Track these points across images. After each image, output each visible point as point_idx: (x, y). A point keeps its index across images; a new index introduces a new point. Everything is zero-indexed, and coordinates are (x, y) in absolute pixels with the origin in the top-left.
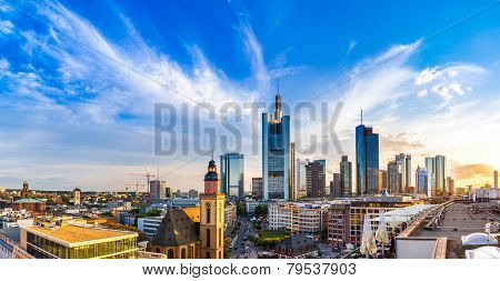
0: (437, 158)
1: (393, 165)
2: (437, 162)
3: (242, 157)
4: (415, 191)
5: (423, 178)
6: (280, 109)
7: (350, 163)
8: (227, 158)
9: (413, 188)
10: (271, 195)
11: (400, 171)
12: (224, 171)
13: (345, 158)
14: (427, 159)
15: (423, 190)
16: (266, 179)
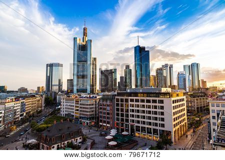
0: (193, 65)
1: (159, 71)
2: (193, 68)
4: (177, 88)
5: (182, 79)
6: (86, 36)
7: (131, 70)
8: (51, 66)
9: (174, 86)
10: (78, 91)
11: (165, 74)
12: (48, 75)
13: (128, 67)
14: (184, 66)
15: (183, 87)
16: (75, 80)
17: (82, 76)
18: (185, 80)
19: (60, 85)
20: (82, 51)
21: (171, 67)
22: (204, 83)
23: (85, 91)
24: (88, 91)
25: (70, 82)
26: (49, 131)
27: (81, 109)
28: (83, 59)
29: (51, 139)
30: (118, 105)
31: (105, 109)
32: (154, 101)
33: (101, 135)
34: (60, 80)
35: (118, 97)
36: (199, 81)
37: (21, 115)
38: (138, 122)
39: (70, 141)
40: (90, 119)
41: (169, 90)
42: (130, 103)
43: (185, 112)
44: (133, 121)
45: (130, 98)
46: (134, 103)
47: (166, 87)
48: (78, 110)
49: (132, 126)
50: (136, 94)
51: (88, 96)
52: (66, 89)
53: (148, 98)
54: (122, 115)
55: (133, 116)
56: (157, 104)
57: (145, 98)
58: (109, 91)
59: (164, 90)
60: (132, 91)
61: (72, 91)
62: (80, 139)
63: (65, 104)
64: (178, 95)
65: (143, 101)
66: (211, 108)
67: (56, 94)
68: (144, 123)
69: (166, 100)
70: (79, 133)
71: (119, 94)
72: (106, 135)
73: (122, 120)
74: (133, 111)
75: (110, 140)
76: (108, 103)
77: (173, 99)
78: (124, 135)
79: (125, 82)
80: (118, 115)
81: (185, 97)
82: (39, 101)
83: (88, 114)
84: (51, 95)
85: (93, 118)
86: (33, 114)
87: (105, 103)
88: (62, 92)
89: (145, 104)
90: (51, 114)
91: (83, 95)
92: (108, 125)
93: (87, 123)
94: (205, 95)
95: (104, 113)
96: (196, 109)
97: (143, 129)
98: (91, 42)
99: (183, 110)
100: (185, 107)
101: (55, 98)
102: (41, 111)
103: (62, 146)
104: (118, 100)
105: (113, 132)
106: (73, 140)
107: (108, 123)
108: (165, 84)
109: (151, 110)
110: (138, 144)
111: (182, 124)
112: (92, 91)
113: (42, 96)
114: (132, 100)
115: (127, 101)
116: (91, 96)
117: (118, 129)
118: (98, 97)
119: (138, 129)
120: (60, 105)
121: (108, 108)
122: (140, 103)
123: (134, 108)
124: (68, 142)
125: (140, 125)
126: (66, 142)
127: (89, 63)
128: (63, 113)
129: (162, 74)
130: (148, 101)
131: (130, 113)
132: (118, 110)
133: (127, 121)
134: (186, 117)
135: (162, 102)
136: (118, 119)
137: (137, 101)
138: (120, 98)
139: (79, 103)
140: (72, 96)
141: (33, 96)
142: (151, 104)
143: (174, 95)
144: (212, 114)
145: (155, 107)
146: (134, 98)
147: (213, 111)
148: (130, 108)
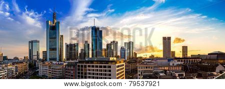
0: (130, 43)
2: (130, 44)
3: (39, 42)
4: (120, 57)
5: (123, 51)
6: (56, 19)
7: (89, 44)
8: (31, 42)
9: (118, 56)
10: (50, 59)
11: (113, 48)
12: (30, 48)
13: (86, 42)
14: (125, 43)
15: (123, 57)
16: (48, 52)
17: (53, 49)
19: (38, 55)
20: (53, 31)
21: (117, 43)
22: (136, 54)
23: (55, 59)
24: (58, 60)
25: (45, 53)
27: (52, 72)
28: (53, 36)
30: (79, 69)
31: (69, 72)
32: (105, 67)
34: (38, 52)
35: (79, 64)
36: (133, 53)
37: (16, 74)
41: (115, 59)
42: (88, 68)
43: (124, 73)
45: (88, 64)
46: (91, 68)
47: (113, 57)
48: (50, 73)
50: (92, 62)
51: (57, 63)
52: (42, 58)
53: (101, 65)
54: (82, 77)
55: (90, 77)
57: (99, 65)
58: (72, 59)
59: (111, 59)
60: (89, 60)
61: (46, 60)
63: (42, 68)
64: (120, 62)
65: (97, 67)
66: (138, 69)
67: (35, 61)
69: (112, 66)
71: (80, 62)
74: (90, 74)
76: (72, 68)
77: (117, 65)
80: (79, 76)
81: (124, 63)
82: (25, 65)
83: (58, 75)
84: (32, 62)
86: (22, 73)
87: (69, 68)
88: (40, 60)
89: (99, 68)
91: (54, 62)
94: (136, 62)
95: (69, 75)
96: (130, 70)
98: (59, 23)
99: (123, 72)
100: (124, 70)
101: (35, 64)
102: (27, 72)
104: (79, 66)
108: (113, 55)
109: (103, 72)
112: (60, 60)
113: (27, 62)
114: (89, 66)
115: (85, 66)
116: (60, 63)
118: (65, 64)
120: (38, 69)
121: (72, 72)
122: (95, 68)
123: (91, 72)
127: (57, 39)
128: (41, 74)
129: (111, 47)
130: (101, 67)
132: (79, 73)
134: (124, 76)
135: (110, 67)
137: (93, 66)
139: (51, 68)
140: (46, 63)
141: (21, 62)
142: (103, 69)
143: (118, 62)
144: (139, 73)
145: (106, 71)
146: (91, 65)
147: (139, 71)
148: (88, 72)
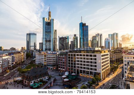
0: (114, 34)
1: (94, 38)
3: (36, 34)
4: (104, 48)
6: (50, 17)
7: (77, 37)
8: (29, 35)
9: (103, 46)
10: (46, 50)
11: (97, 40)
12: (28, 40)
14: (109, 35)
15: (108, 47)
16: (44, 43)
17: (48, 41)
18: (109, 43)
19: (35, 46)
20: (48, 26)
21: (101, 35)
22: (120, 45)
23: (50, 50)
24: (52, 50)
25: (41, 44)
26: (29, 73)
27: (47, 60)
28: (49, 31)
29: (30, 77)
30: (69, 58)
31: (61, 60)
32: (91, 56)
33: (60, 75)
35: (69, 53)
36: (117, 44)
38: (81, 68)
39: (41, 79)
40: (53, 66)
41: (100, 49)
42: (76, 56)
43: (109, 62)
44: (78, 67)
45: (76, 54)
46: (79, 57)
47: (98, 47)
48: (46, 61)
49: (78, 70)
50: (80, 51)
51: (52, 52)
52: (39, 49)
54: (72, 64)
55: (78, 64)
56: (93, 57)
57: (85, 54)
58: (64, 50)
59: (96, 49)
60: (78, 50)
61: (42, 50)
62: (47, 77)
63: (38, 57)
64: (105, 52)
65: (84, 55)
66: (124, 59)
67: (32, 51)
68: (85, 68)
69: (98, 55)
70: (46, 74)
72: (62, 75)
73: (72, 66)
74: (78, 61)
75: (64, 78)
76: (64, 56)
77: (102, 54)
78: (73, 75)
79: (73, 44)
80: (69, 63)
81: (109, 53)
82: (22, 55)
83: (52, 63)
84: (30, 52)
85: (55, 65)
86: (19, 63)
87: (62, 57)
88: (36, 50)
89: (86, 57)
90: (30, 63)
91: (49, 52)
92: (64, 70)
93: (51, 68)
94: (121, 52)
95: (61, 63)
96: (115, 60)
97: (84, 72)
98: (53, 20)
99: (108, 60)
100: (109, 59)
101: (32, 54)
102: (24, 61)
103: (37, 81)
104: (69, 55)
105: (67, 74)
106: (43, 78)
107: (64, 68)
108: (98, 45)
109: (89, 60)
110: (81, 80)
111: (107, 69)
112: (54, 50)
113: (24, 52)
114: (78, 55)
115: (75, 55)
116: (54, 52)
117: (69, 72)
118: (57, 53)
119: (81, 71)
120: (35, 58)
121: (64, 60)
122: (82, 57)
123: (79, 60)
124: (40, 79)
125: (82, 69)
126: (39, 79)
127: (52, 33)
128: (37, 62)
130: (87, 55)
131: (77, 62)
132: (69, 61)
133: (75, 67)
134: (109, 64)
135: (95, 56)
136: (69, 66)
137: (81, 55)
138: (70, 53)
139: (47, 56)
140: (43, 53)
141: (19, 52)
142: (89, 57)
143: (103, 52)
144: (124, 63)
145: (92, 59)
146: (79, 54)
147: (125, 61)
148: (76, 59)
